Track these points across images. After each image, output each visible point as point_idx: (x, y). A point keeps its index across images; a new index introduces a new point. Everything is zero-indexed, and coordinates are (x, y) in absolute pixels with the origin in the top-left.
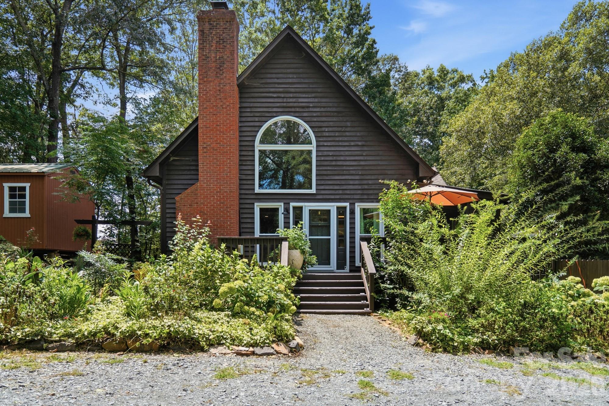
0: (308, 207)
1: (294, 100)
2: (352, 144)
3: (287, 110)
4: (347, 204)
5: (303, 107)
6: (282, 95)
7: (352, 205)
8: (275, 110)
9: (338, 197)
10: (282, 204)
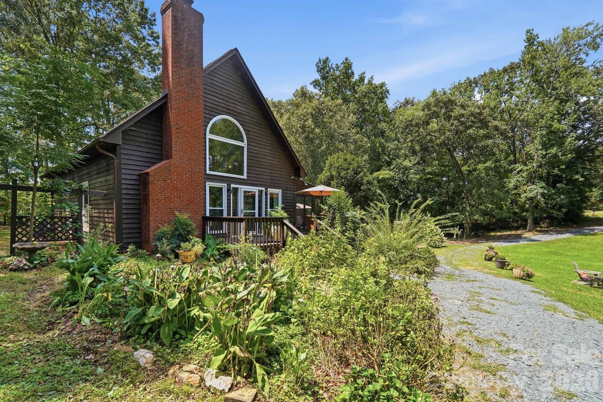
0: (243, 188)
1: (233, 105)
2: (266, 148)
3: (229, 111)
4: (264, 189)
5: (239, 113)
6: (226, 99)
7: (266, 189)
8: (220, 108)
9: (258, 183)
10: (226, 185)
